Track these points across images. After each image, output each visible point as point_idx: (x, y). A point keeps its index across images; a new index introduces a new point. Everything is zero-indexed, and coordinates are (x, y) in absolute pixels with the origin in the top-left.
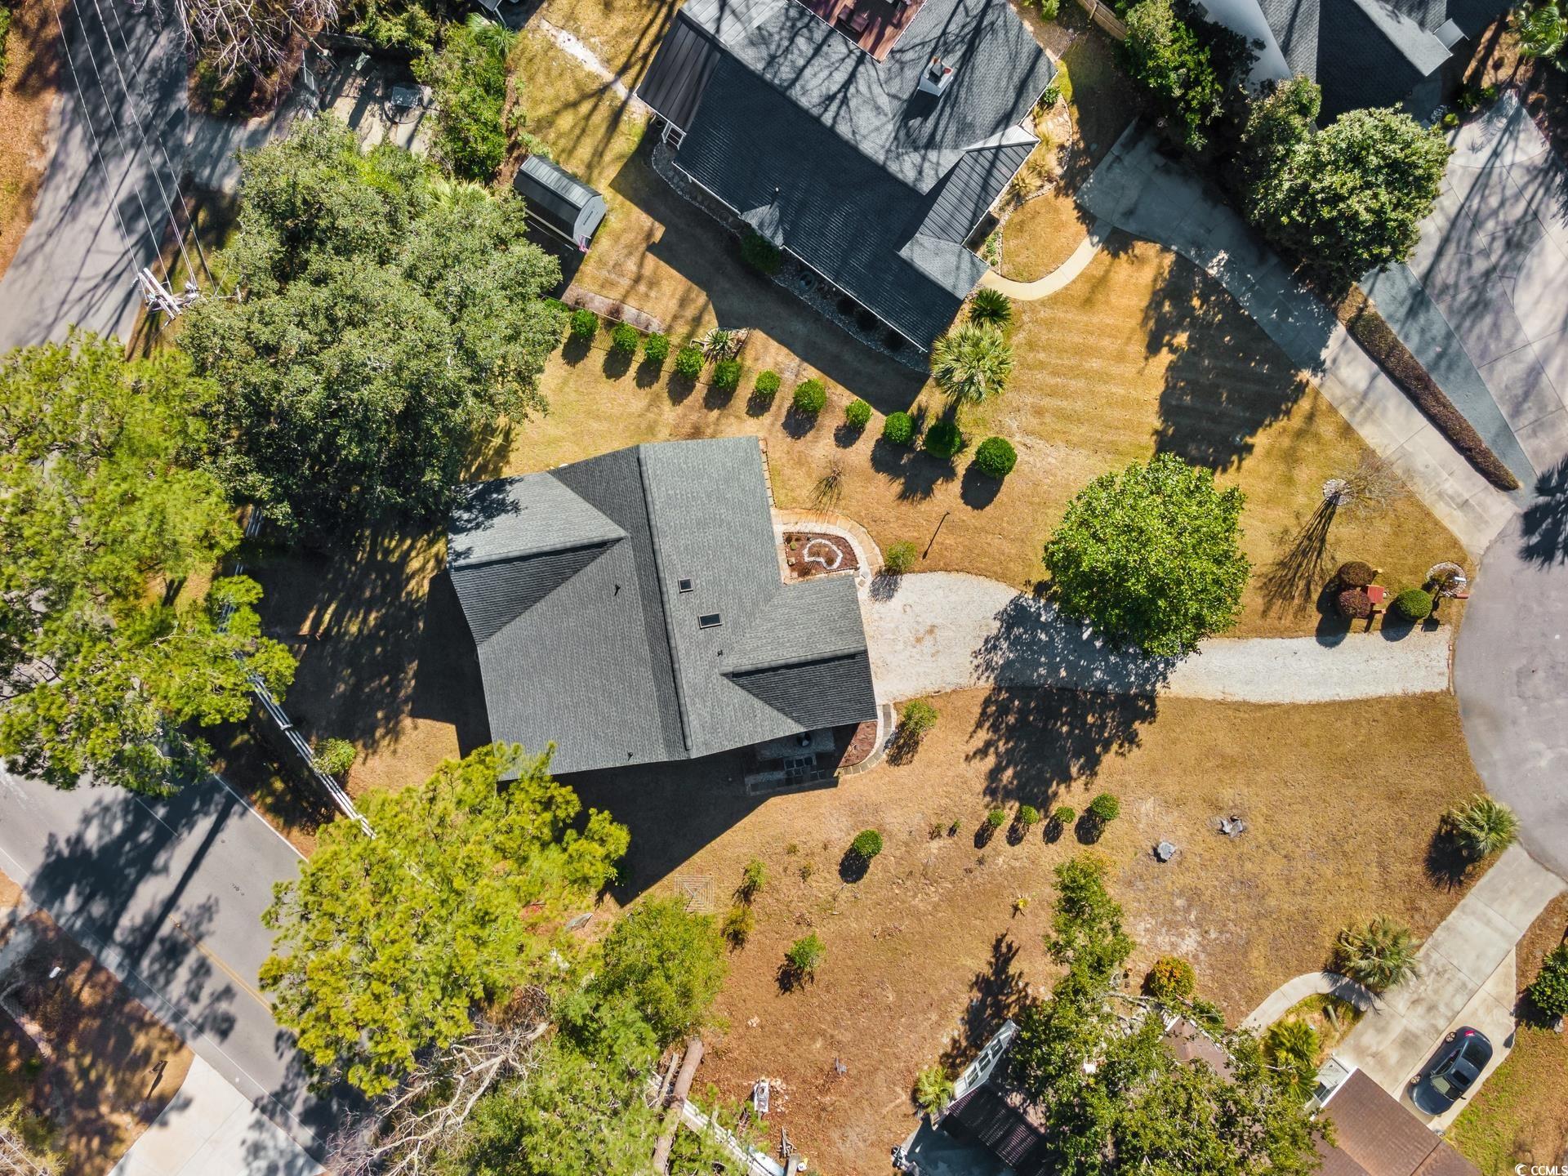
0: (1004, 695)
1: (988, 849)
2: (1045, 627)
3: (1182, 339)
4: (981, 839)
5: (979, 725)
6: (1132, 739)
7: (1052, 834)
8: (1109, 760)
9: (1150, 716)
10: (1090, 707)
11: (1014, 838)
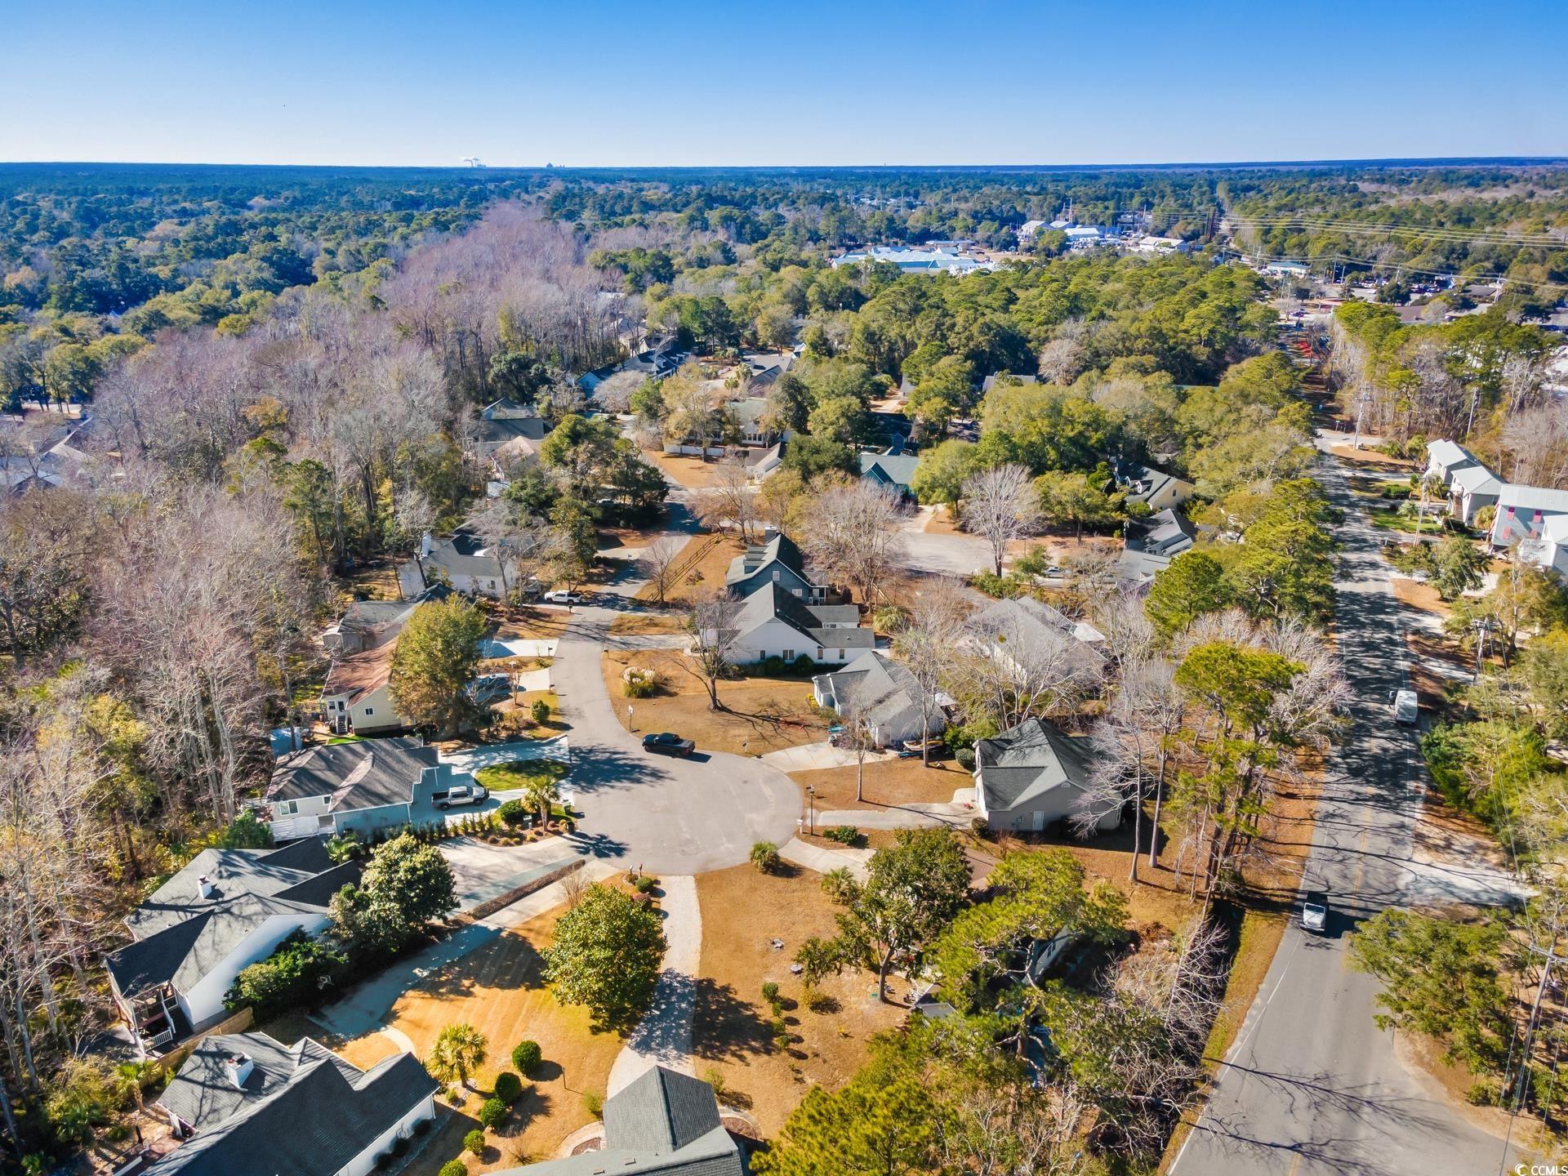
0: (699, 1048)
1: (809, 1053)
2: (651, 1032)
3: (466, 983)
4: (801, 1056)
5: (722, 1060)
6: (726, 989)
7: (794, 1022)
8: (741, 997)
9: (710, 982)
10: (706, 1008)
11: (799, 1040)
